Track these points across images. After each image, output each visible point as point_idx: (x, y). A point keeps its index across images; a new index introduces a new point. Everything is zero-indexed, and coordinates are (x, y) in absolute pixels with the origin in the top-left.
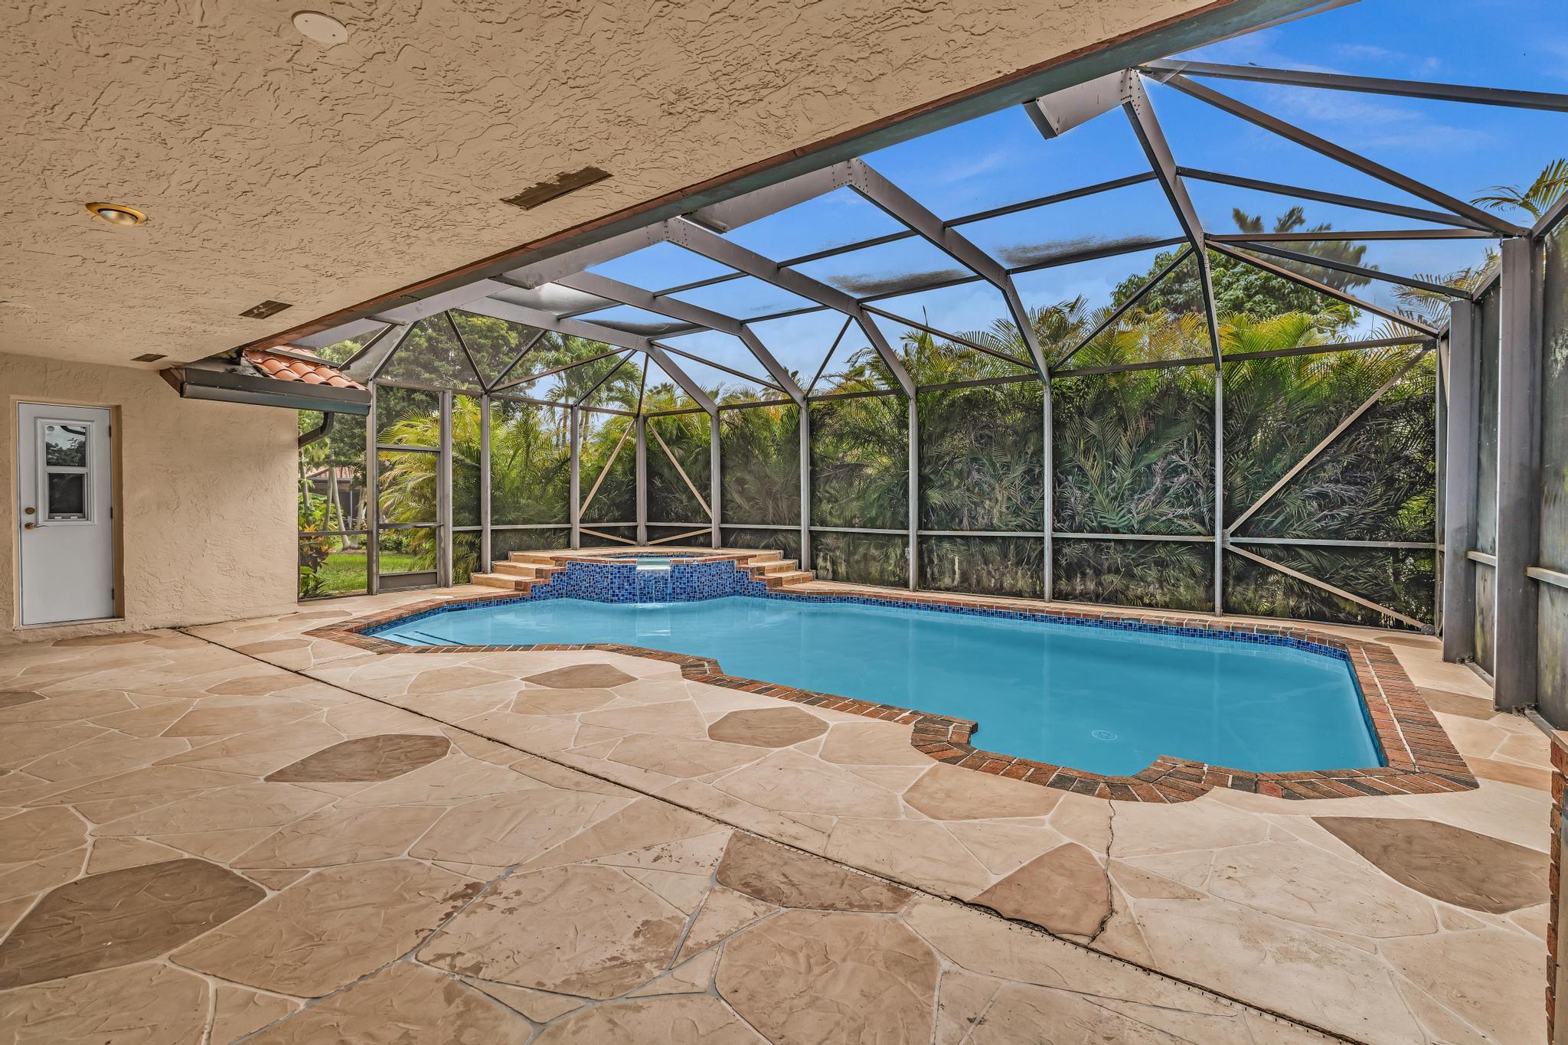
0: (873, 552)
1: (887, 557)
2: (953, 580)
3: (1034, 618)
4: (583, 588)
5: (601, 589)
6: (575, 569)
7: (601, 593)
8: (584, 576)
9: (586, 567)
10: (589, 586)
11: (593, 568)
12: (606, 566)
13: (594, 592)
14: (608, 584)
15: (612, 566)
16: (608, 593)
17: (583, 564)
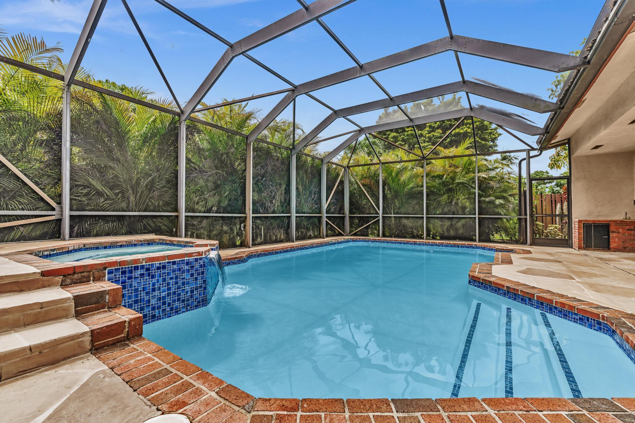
0: (225, 228)
1: (232, 229)
2: (261, 239)
3: (313, 247)
4: (153, 302)
5: (192, 292)
6: (130, 278)
7: (192, 297)
8: (154, 284)
9: (158, 268)
10: (169, 295)
11: (175, 267)
12: (201, 259)
13: (179, 300)
14: (204, 281)
15: (206, 258)
16: (204, 293)
17: (152, 266)
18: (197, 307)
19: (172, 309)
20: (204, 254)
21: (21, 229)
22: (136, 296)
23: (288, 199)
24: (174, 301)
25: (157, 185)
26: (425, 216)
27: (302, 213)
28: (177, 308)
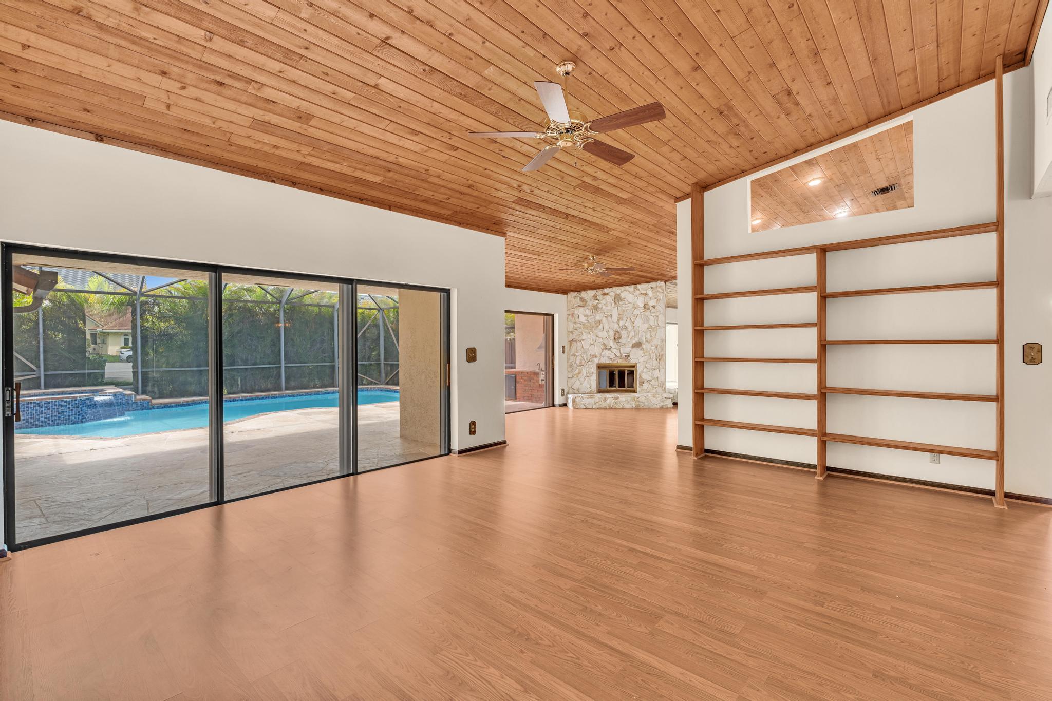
2: (237, 389)
4: (41, 419)
5: (69, 416)
6: (28, 407)
7: (69, 418)
8: (42, 411)
9: (45, 403)
10: (52, 416)
11: (57, 403)
12: (76, 400)
13: (59, 419)
14: (78, 412)
15: (81, 399)
16: (78, 418)
17: (41, 402)
18: (72, 424)
19: (54, 423)
20: (78, 398)
22: (31, 415)
23: (276, 350)
24: (56, 420)
27: (301, 362)
28: (58, 423)
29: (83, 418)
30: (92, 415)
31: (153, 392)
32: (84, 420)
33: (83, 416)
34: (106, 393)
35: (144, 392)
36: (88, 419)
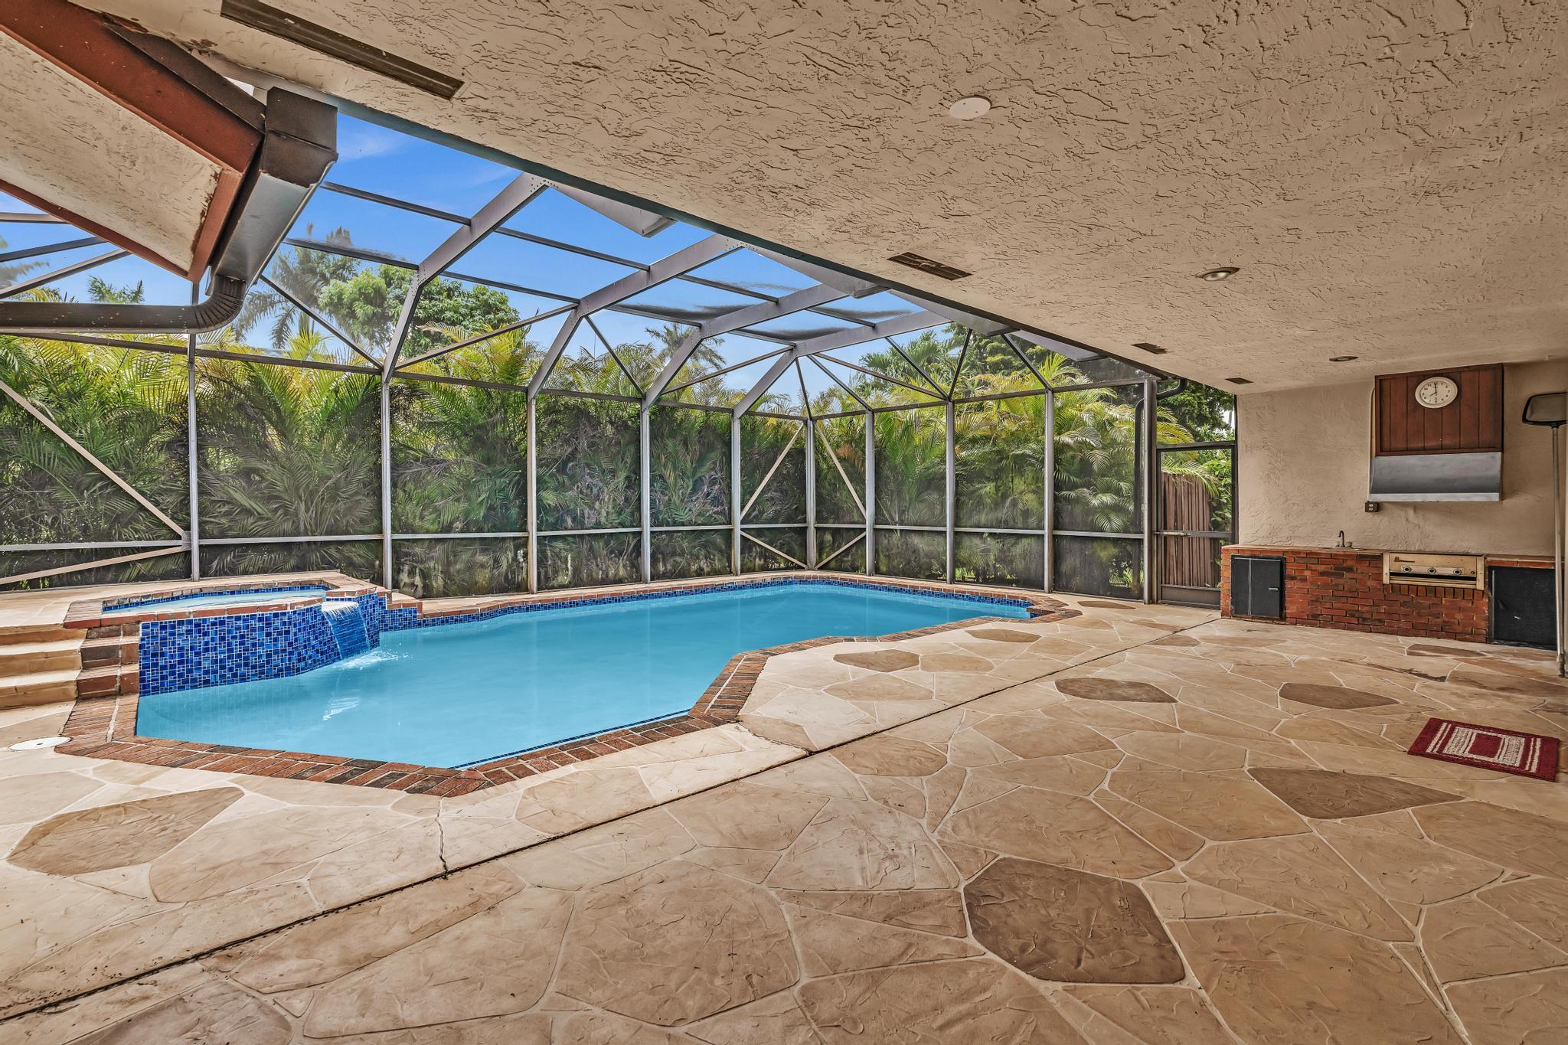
0: (481, 558)
1: (496, 561)
2: (567, 577)
4: (206, 664)
5: (269, 656)
6: (173, 634)
7: (268, 662)
8: (207, 643)
9: (214, 624)
10: (229, 657)
11: (240, 623)
12: (284, 614)
13: (246, 665)
14: (290, 644)
15: (295, 612)
16: (290, 659)
17: (205, 621)
18: (277, 676)
19: (235, 675)
20: (289, 608)
21: (139, 565)
22: (182, 656)
23: (634, 498)
24: (239, 666)
25: (343, 492)
26: (948, 529)
27: (675, 524)
28: (243, 675)
29: (299, 661)
30: (317, 652)
31: (413, 585)
32: (303, 664)
33: (299, 654)
34: (342, 593)
35: (396, 585)
36: (310, 662)
